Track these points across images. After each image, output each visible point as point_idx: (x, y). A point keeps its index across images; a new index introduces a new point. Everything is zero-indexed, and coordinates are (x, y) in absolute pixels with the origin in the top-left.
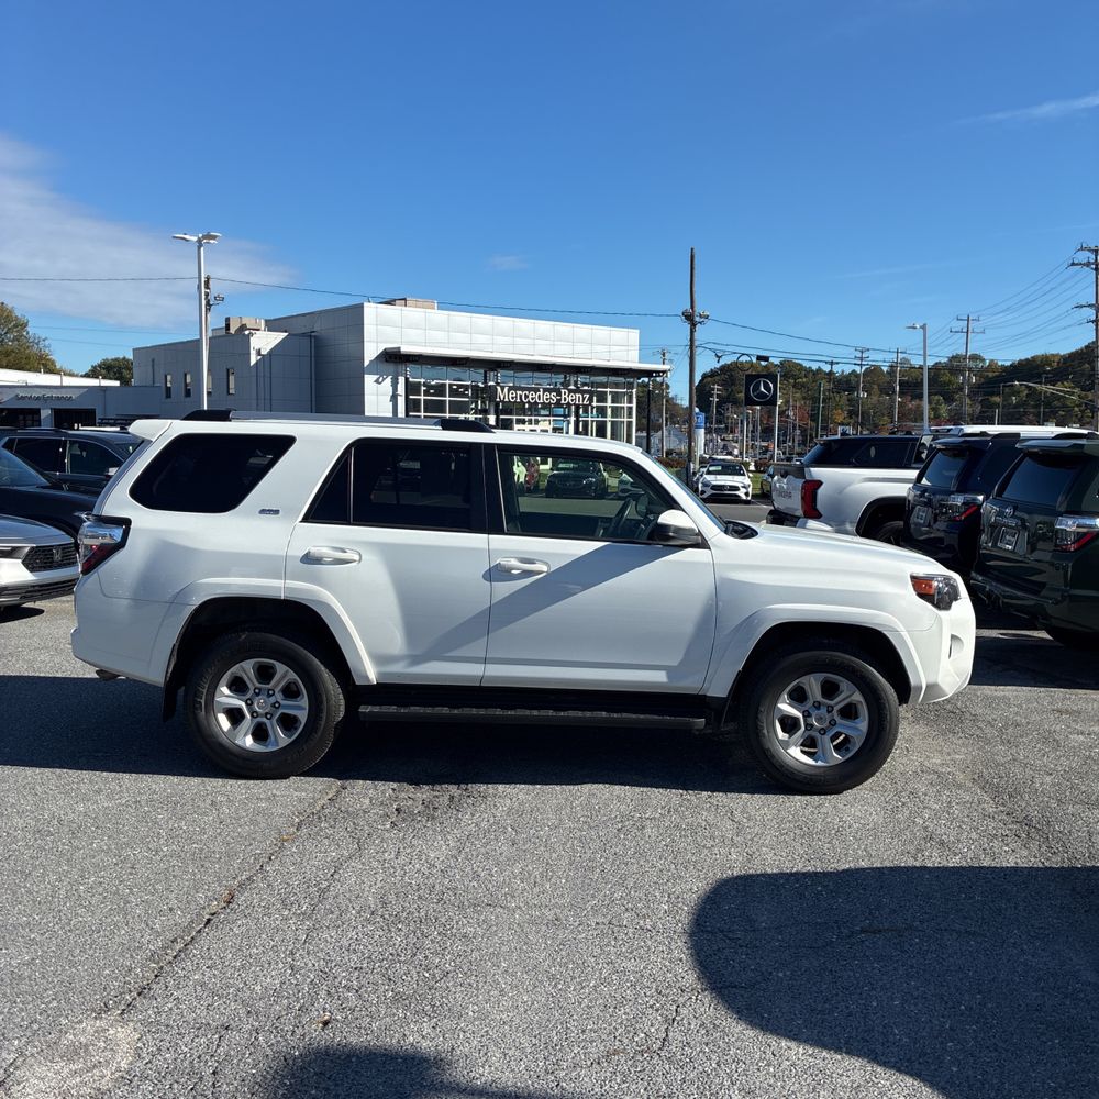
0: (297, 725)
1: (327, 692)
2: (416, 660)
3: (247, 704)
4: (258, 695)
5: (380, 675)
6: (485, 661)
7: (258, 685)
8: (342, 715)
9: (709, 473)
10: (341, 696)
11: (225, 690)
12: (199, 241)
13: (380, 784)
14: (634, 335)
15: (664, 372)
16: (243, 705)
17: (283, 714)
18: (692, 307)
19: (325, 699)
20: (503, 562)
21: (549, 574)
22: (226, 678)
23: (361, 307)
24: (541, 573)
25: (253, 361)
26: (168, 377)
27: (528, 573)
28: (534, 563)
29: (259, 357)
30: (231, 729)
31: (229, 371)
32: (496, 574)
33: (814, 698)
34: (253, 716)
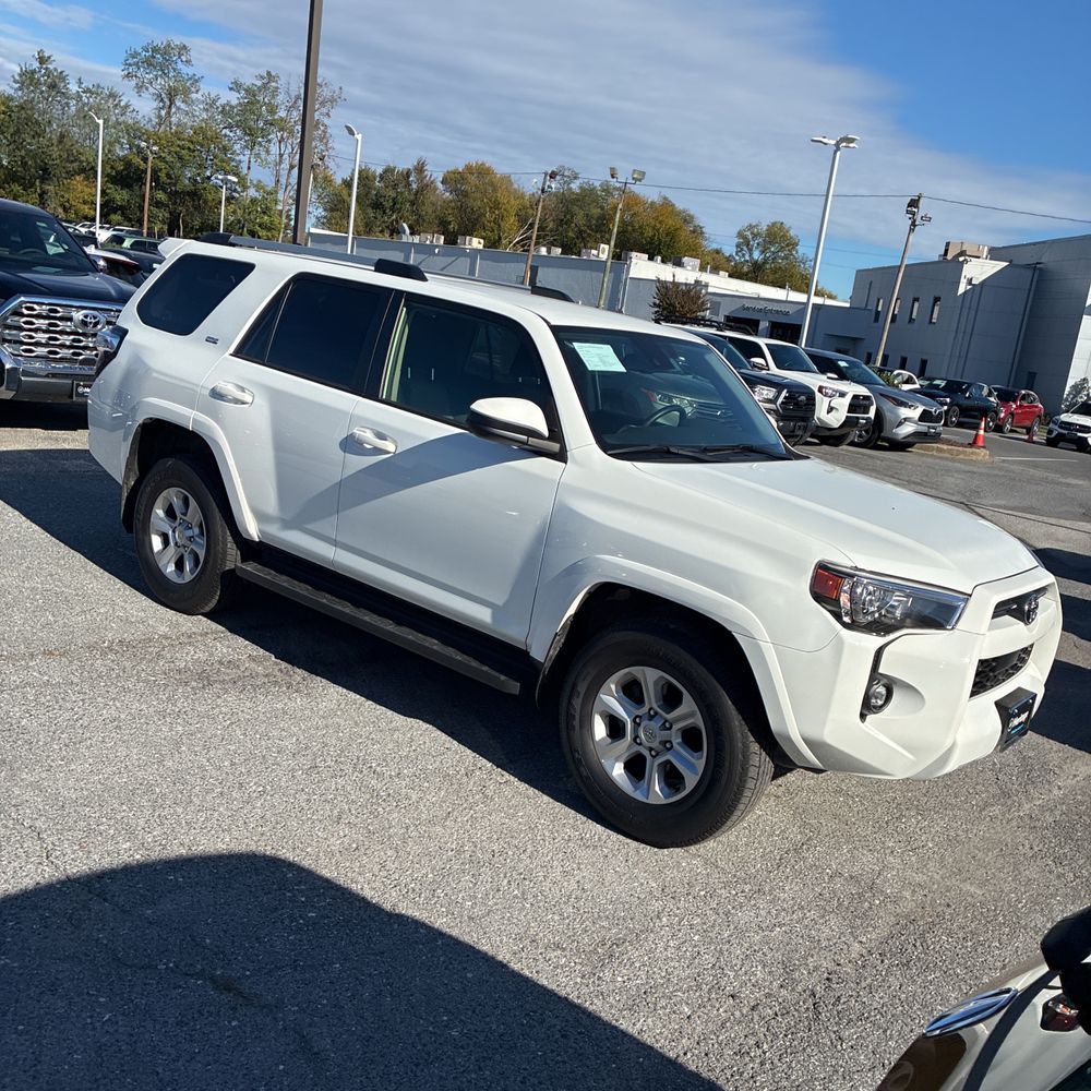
24: (389, 453)
25: (961, 290)
26: (881, 301)
27: (377, 451)
28: (386, 440)
29: (969, 287)
30: (160, 552)
31: (937, 299)
32: (351, 445)
33: (650, 703)
34: (176, 544)
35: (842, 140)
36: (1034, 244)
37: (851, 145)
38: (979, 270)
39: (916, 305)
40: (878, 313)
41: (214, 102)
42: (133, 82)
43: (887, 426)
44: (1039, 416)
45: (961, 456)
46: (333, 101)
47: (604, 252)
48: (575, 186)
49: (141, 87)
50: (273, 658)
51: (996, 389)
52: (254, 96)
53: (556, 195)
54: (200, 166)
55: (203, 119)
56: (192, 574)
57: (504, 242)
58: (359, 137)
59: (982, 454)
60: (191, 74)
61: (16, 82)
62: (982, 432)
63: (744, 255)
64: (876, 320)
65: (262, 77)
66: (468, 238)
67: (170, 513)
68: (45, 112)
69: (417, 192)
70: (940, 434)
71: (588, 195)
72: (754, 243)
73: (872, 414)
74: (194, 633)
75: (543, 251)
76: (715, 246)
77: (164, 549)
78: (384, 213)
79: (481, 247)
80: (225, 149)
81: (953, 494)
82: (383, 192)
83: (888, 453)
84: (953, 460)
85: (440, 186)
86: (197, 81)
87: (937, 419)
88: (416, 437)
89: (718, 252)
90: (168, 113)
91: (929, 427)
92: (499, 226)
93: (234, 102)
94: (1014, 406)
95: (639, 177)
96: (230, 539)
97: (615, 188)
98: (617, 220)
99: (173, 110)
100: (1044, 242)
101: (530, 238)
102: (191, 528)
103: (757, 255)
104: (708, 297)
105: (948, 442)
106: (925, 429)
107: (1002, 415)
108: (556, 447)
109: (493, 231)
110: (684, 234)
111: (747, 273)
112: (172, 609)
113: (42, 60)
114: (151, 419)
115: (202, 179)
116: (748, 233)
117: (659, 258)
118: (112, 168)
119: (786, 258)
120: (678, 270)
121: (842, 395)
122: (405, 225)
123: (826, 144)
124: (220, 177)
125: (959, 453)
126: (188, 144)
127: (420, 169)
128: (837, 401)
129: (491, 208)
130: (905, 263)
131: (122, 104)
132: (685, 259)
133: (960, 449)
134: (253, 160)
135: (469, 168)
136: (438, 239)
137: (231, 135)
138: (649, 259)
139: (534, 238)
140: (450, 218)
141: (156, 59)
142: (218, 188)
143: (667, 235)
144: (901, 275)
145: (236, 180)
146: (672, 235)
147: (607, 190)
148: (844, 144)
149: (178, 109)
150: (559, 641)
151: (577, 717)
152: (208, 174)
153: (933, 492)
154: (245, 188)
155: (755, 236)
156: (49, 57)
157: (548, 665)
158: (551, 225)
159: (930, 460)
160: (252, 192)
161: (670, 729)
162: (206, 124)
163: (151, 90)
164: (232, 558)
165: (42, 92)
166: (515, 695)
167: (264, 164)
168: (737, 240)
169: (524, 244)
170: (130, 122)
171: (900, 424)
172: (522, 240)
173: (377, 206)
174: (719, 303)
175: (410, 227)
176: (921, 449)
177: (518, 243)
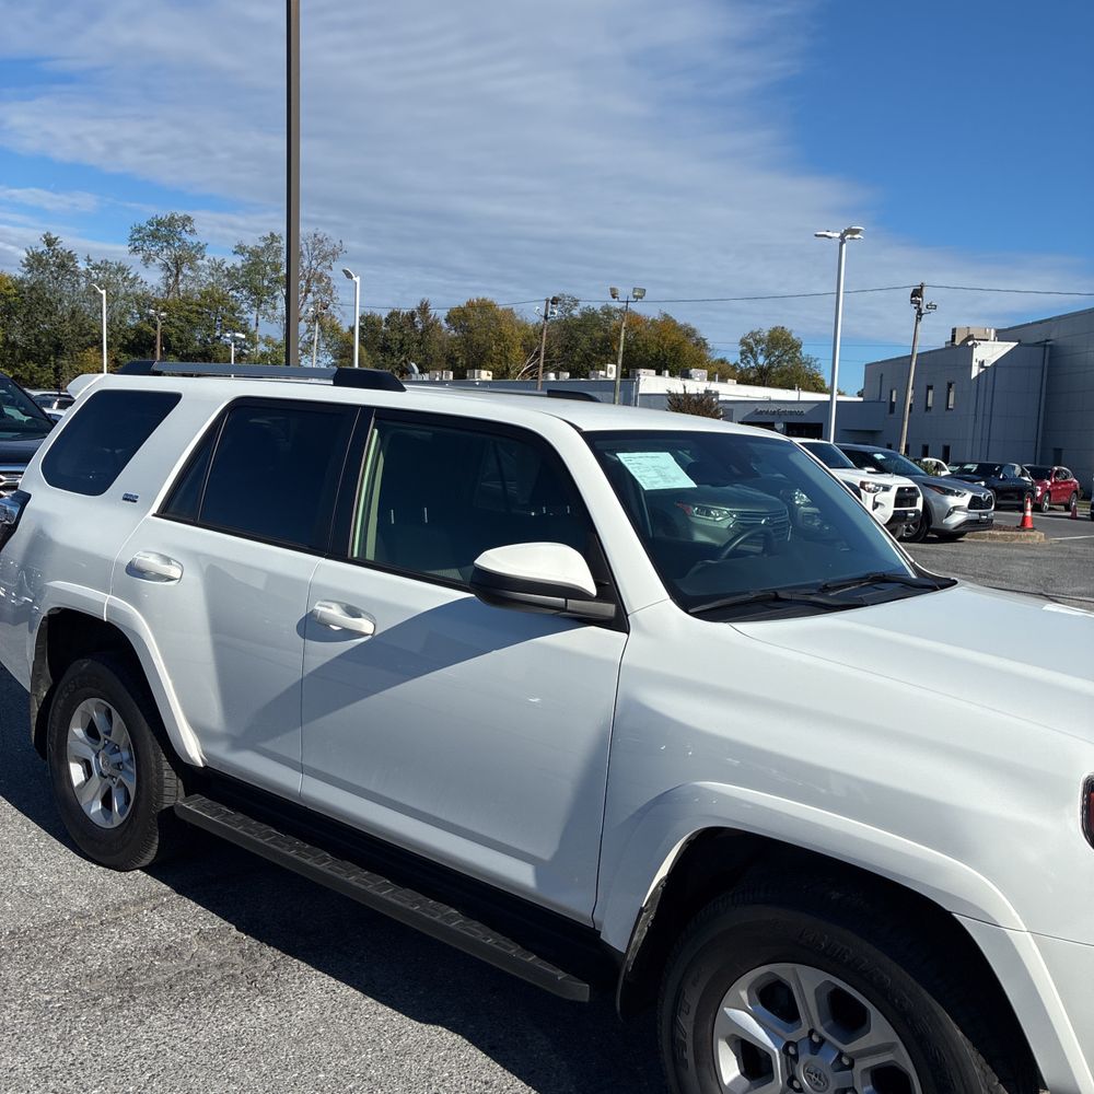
4: (104, 747)
6: (301, 768)
12: (842, 237)
16: (93, 757)
21: (372, 640)
22: (78, 717)
24: (364, 635)
25: (974, 374)
26: (894, 393)
27: (350, 634)
28: (360, 617)
29: (982, 370)
30: (82, 785)
31: (950, 385)
32: (313, 627)
33: (811, 1021)
34: (101, 774)
35: (847, 232)
36: (1041, 322)
37: (856, 236)
38: (989, 352)
39: (931, 393)
40: (892, 404)
41: (220, 266)
42: (140, 256)
43: (935, 517)
44: (1076, 492)
45: (1016, 541)
46: (334, 254)
47: (612, 372)
48: (576, 312)
49: (148, 259)
50: (234, 931)
51: (1028, 468)
52: (258, 257)
53: (558, 322)
54: (210, 328)
55: (210, 283)
56: (122, 816)
57: (512, 372)
58: (357, 279)
59: (1038, 536)
60: (195, 242)
61: (24, 266)
62: (1029, 514)
63: (748, 362)
64: (892, 411)
65: (265, 239)
66: (476, 371)
67: (92, 732)
68: (56, 291)
69: (423, 332)
70: (992, 520)
71: (590, 318)
72: (757, 349)
73: (919, 506)
74: (125, 903)
75: (552, 376)
76: (718, 356)
77: (86, 780)
78: (393, 355)
79: (490, 378)
80: (233, 309)
81: (1026, 585)
82: (390, 335)
83: (939, 545)
84: (1008, 546)
85: (445, 325)
86: (201, 248)
87: (987, 505)
88: (400, 609)
89: (722, 361)
90: (176, 280)
91: (980, 514)
92: (506, 357)
93: (239, 265)
94: (1049, 483)
95: (640, 295)
96: (166, 765)
97: (616, 311)
98: (622, 338)
99: (181, 277)
100: (1050, 320)
101: (537, 366)
102: (119, 751)
103: (761, 360)
104: (720, 405)
105: (1000, 528)
106: (976, 517)
107: (1039, 494)
108: (609, 609)
109: (500, 363)
110: (688, 348)
111: (755, 378)
112: (99, 864)
113: (50, 242)
114: (59, 608)
115: (213, 340)
116: (751, 340)
117: (667, 372)
118: (124, 337)
119: (791, 360)
120: (687, 382)
121: (886, 489)
122: (413, 364)
123: (830, 238)
124: (228, 335)
125: (1013, 538)
126: (195, 308)
127: (424, 308)
128: (881, 497)
129: (496, 341)
130: (916, 352)
131: (131, 276)
132: (693, 371)
133: (1014, 533)
134: (260, 317)
135: (470, 305)
136: (447, 375)
137: (238, 295)
138: (657, 374)
139: (542, 364)
140: (457, 354)
141: (162, 233)
142: (228, 346)
143: (672, 350)
144: (914, 364)
145: (243, 336)
146: (676, 349)
147: (608, 312)
148: (849, 236)
149: (185, 276)
150: (647, 918)
151: (690, 1044)
152: (218, 334)
153: (1006, 585)
154: (254, 344)
155: (758, 342)
156: (56, 239)
157: (631, 957)
158: (557, 352)
159: (985, 548)
160: (262, 347)
161: (851, 1066)
162: (213, 287)
163: (158, 261)
164: (172, 791)
165: (52, 272)
166: (584, 1003)
167: (271, 319)
168: (740, 348)
169: (532, 372)
170: (139, 292)
171: (950, 513)
172: (530, 369)
173: (385, 349)
174: (732, 410)
175: (419, 366)
176: (972, 537)
177: (526, 372)
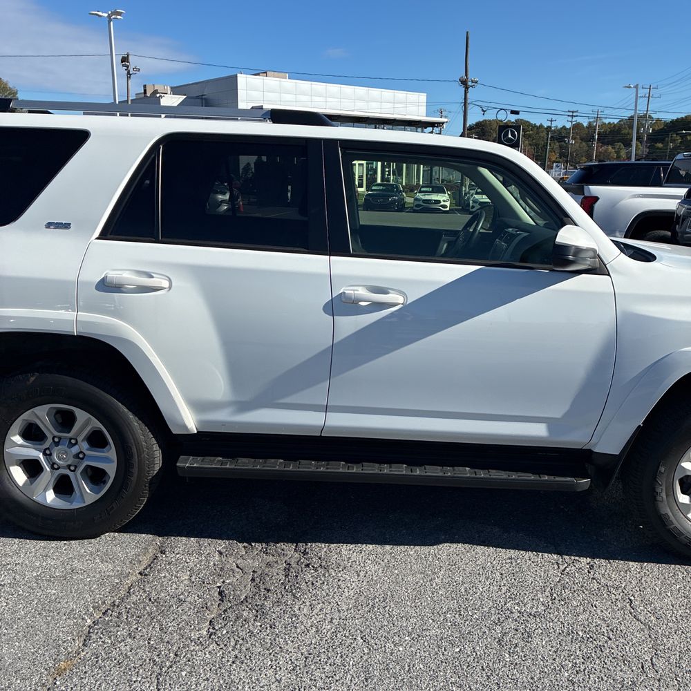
0: (106, 478)
1: (137, 444)
2: (244, 407)
3: (45, 454)
4: (57, 444)
5: (201, 423)
6: (326, 409)
7: (57, 434)
8: (157, 468)
9: (477, 193)
10: (156, 447)
11: (18, 439)
12: (109, 16)
13: (205, 542)
14: (423, 97)
15: (443, 123)
16: (41, 456)
17: (88, 467)
18: (466, 75)
19: (134, 450)
20: (349, 291)
21: (406, 307)
22: (18, 425)
23: (235, 77)
